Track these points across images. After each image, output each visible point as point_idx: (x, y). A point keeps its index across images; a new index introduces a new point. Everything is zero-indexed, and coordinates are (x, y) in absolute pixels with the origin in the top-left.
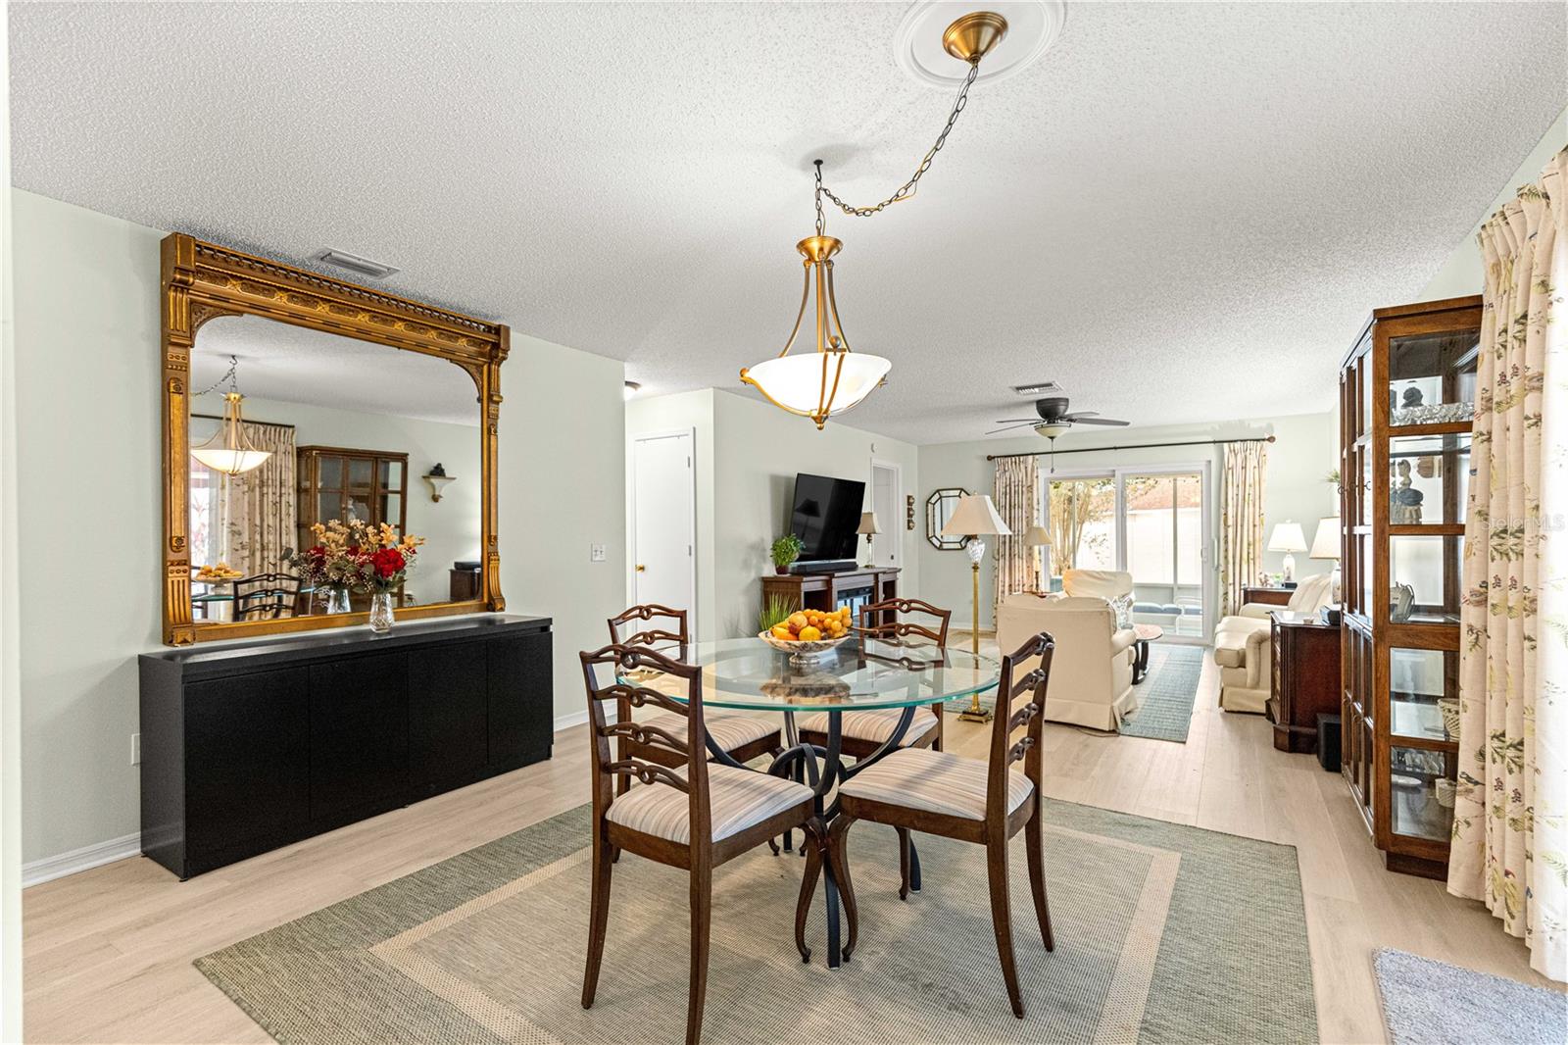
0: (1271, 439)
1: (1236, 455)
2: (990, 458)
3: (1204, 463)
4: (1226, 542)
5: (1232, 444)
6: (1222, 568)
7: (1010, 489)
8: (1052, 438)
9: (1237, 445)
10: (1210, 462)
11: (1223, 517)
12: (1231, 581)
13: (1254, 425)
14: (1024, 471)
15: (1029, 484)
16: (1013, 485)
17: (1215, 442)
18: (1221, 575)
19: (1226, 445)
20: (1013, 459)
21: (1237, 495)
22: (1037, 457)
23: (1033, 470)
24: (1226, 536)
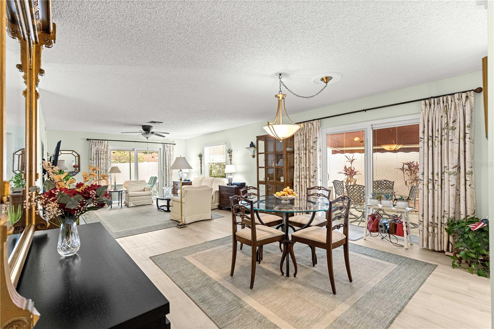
0: (175, 144)
1: (168, 148)
2: (88, 140)
3: (159, 149)
4: (166, 170)
5: (167, 144)
6: (165, 178)
7: (98, 152)
8: (147, 138)
9: (168, 145)
10: (160, 149)
11: (165, 164)
12: (167, 181)
13: (171, 140)
14: (103, 145)
15: (106, 151)
16: (99, 151)
17: (162, 143)
18: (165, 179)
19: (165, 144)
20: (100, 141)
21: (168, 158)
22: (109, 141)
23: (107, 146)
24: (166, 169)
